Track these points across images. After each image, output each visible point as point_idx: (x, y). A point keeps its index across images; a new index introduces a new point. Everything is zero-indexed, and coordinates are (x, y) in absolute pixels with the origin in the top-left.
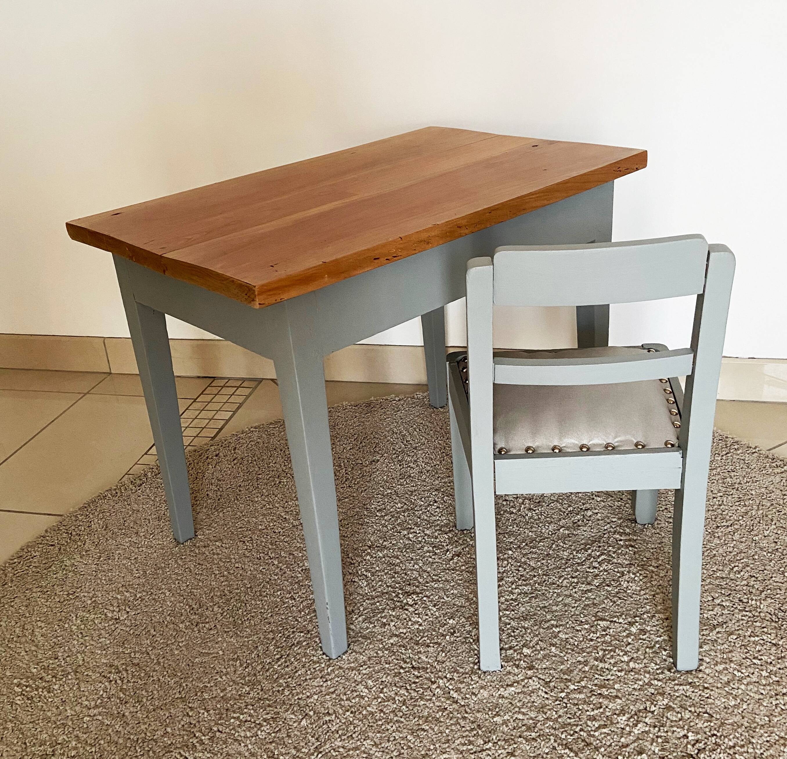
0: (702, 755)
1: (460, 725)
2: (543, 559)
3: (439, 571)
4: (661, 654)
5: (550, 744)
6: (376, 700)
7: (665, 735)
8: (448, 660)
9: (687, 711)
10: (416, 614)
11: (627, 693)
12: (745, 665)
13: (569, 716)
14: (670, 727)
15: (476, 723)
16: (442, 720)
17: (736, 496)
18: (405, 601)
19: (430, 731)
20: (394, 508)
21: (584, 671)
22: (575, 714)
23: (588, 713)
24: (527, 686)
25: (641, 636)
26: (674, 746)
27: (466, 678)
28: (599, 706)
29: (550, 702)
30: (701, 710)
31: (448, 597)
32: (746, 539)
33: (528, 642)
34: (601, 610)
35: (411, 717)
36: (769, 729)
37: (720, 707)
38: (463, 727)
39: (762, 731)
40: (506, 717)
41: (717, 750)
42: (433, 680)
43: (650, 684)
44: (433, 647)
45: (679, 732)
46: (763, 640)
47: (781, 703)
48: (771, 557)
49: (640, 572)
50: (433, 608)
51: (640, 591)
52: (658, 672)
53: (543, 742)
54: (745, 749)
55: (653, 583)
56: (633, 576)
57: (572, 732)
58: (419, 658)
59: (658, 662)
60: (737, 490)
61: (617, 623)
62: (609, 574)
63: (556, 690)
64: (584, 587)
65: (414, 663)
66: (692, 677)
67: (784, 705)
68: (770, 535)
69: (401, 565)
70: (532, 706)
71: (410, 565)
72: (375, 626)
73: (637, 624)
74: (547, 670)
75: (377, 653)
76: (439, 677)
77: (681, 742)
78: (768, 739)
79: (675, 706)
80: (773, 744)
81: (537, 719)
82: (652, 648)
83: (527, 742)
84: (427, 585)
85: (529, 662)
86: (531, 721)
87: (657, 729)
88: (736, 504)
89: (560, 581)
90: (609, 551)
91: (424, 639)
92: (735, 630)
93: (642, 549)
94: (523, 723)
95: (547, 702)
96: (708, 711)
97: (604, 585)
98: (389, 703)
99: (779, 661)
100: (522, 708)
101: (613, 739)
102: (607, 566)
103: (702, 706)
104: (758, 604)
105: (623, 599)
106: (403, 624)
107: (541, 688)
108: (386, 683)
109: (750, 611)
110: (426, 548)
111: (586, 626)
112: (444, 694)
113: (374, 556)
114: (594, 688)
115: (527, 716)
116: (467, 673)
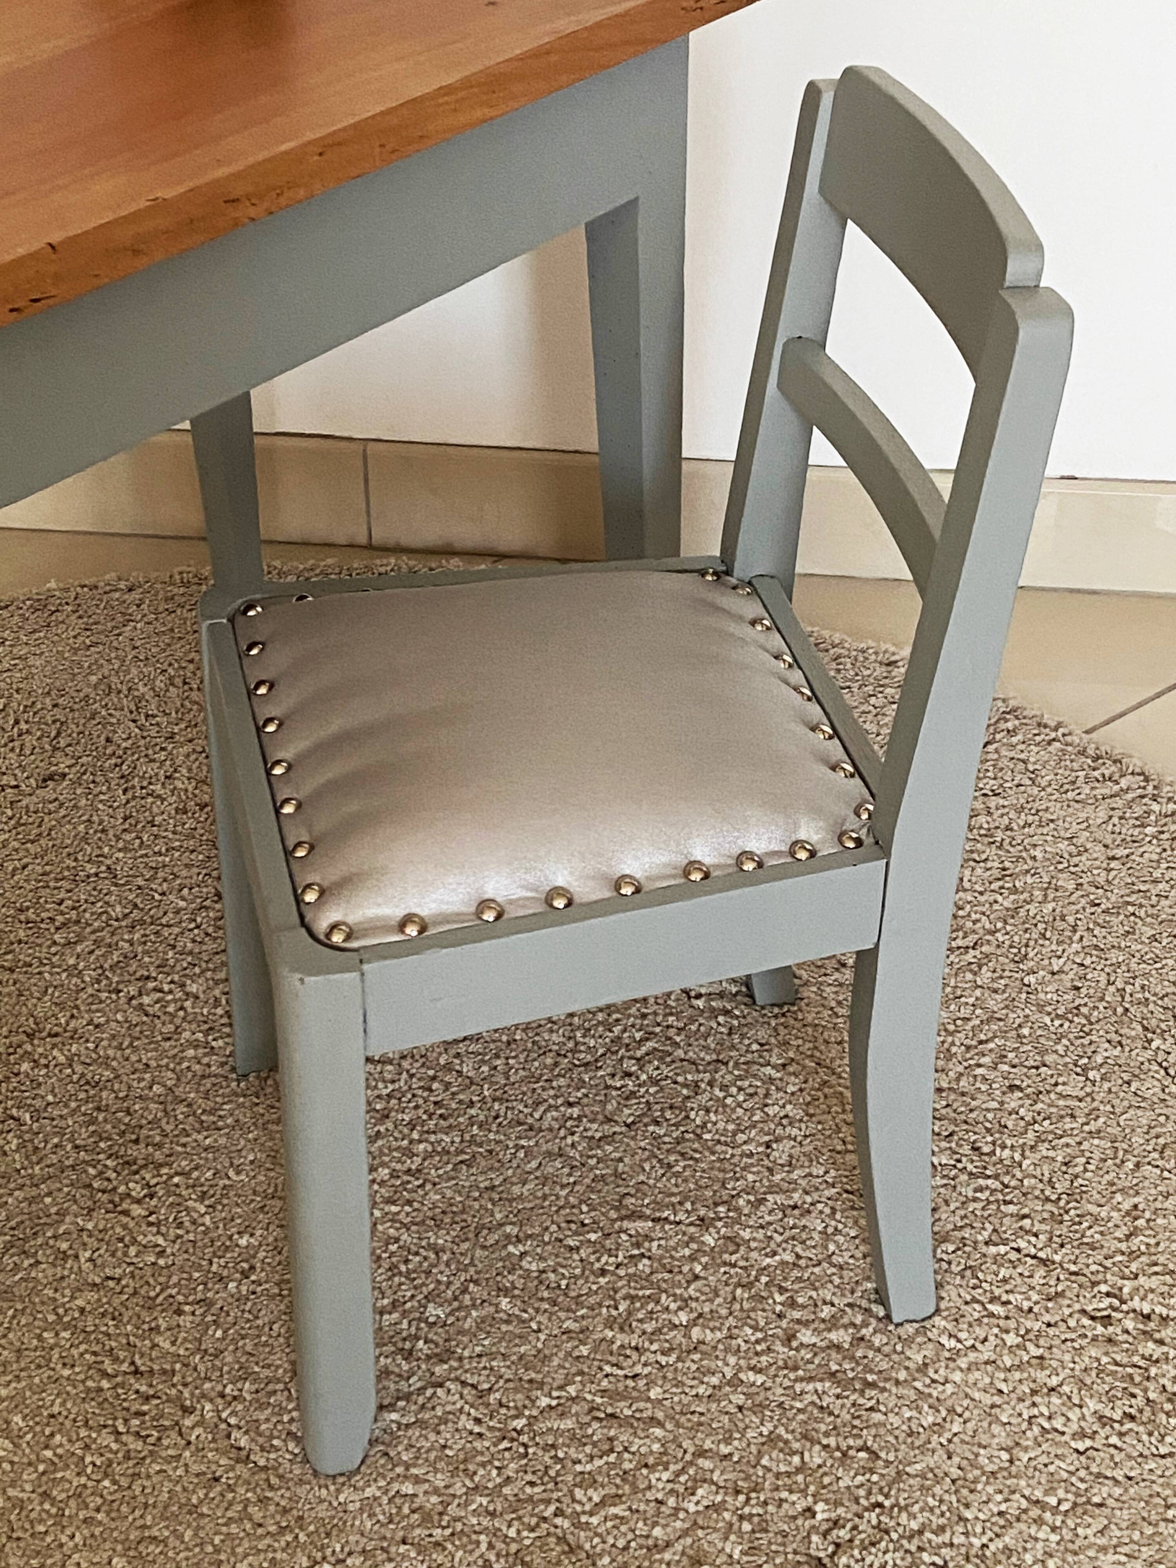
0: (844, 1560)
1: (251, 1519)
2: (497, 1056)
3: (218, 1099)
4: (771, 1301)
5: (477, 1553)
6: (32, 1469)
7: (761, 1511)
8: (231, 1348)
9: (817, 1448)
10: (150, 1224)
11: (678, 1408)
12: (969, 1319)
13: (529, 1477)
14: (772, 1491)
15: (295, 1512)
16: (205, 1510)
17: (996, 864)
18: (122, 1189)
19: (172, 1542)
20: (104, 918)
21: (578, 1357)
22: (546, 1473)
23: (579, 1468)
24: (429, 1405)
25: (726, 1257)
26: (780, 1539)
27: (275, 1392)
28: (606, 1447)
29: (487, 1444)
30: (851, 1442)
31: (238, 1173)
32: (1007, 981)
33: (443, 1287)
34: (633, 1191)
35: (124, 1509)
36: (1008, 1482)
37: (897, 1432)
38: (260, 1525)
39: (990, 1489)
40: (369, 1492)
41: (879, 1542)
42: (188, 1403)
43: (735, 1382)
44: (193, 1313)
45: (794, 1503)
46: (1018, 1250)
47: (1042, 1414)
48: (1060, 1030)
49: (739, 1083)
50: (197, 1205)
51: (734, 1134)
52: (759, 1348)
53: (460, 1553)
54: (946, 1537)
55: (771, 1111)
56: (721, 1095)
57: (534, 1521)
58: (154, 1346)
59: (762, 1323)
60: (1000, 847)
61: (671, 1223)
62: (662, 1089)
63: (503, 1411)
64: (595, 1130)
65: (139, 1362)
66: (839, 1357)
67: (1050, 1418)
68: (1066, 968)
69: (116, 1087)
70: (438, 1459)
71: (142, 1085)
72: (38, 1263)
73: (719, 1224)
74: (484, 1361)
75: (39, 1337)
76: (203, 1396)
77: (797, 1529)
78: (1003, 1507)
79: (790, 1437)
80: (1013, 1519)
81: (451, 1491)
82: (748, 1286)
83: (419, 1554)
84: (184, 1140)
85: (441, 1342)
86: (434, 1499)
87: (742, 1498)
88: (993, 887)
89: (537, 1115)
90: (668, 1027)
91: (169, 1291)
92: (956, 1228)
93: (749, 1019)
94: (415, 1506)
95: (478, 1445)
96: (869, 1444)
97: (646, 1120)
98: (68, 1474)
99: (1050, 1305)
100: (415, 1466)
101: (633, 1531)
102: (658, 1068)
103: (855, 1431)
104: (1017, 1157)
105: (692, 1158)
106: (113, 1255)
107: (467, 1407)
108: (61, 1419)
109: (996, 1177)
110: (186, 1035)
111: (593, 1237)
112: (214, 1440)
113: (43, 1061)
114: (599, 1400)
115: (426, 1486)
116: (279, 1381)
